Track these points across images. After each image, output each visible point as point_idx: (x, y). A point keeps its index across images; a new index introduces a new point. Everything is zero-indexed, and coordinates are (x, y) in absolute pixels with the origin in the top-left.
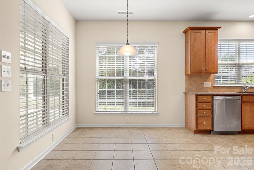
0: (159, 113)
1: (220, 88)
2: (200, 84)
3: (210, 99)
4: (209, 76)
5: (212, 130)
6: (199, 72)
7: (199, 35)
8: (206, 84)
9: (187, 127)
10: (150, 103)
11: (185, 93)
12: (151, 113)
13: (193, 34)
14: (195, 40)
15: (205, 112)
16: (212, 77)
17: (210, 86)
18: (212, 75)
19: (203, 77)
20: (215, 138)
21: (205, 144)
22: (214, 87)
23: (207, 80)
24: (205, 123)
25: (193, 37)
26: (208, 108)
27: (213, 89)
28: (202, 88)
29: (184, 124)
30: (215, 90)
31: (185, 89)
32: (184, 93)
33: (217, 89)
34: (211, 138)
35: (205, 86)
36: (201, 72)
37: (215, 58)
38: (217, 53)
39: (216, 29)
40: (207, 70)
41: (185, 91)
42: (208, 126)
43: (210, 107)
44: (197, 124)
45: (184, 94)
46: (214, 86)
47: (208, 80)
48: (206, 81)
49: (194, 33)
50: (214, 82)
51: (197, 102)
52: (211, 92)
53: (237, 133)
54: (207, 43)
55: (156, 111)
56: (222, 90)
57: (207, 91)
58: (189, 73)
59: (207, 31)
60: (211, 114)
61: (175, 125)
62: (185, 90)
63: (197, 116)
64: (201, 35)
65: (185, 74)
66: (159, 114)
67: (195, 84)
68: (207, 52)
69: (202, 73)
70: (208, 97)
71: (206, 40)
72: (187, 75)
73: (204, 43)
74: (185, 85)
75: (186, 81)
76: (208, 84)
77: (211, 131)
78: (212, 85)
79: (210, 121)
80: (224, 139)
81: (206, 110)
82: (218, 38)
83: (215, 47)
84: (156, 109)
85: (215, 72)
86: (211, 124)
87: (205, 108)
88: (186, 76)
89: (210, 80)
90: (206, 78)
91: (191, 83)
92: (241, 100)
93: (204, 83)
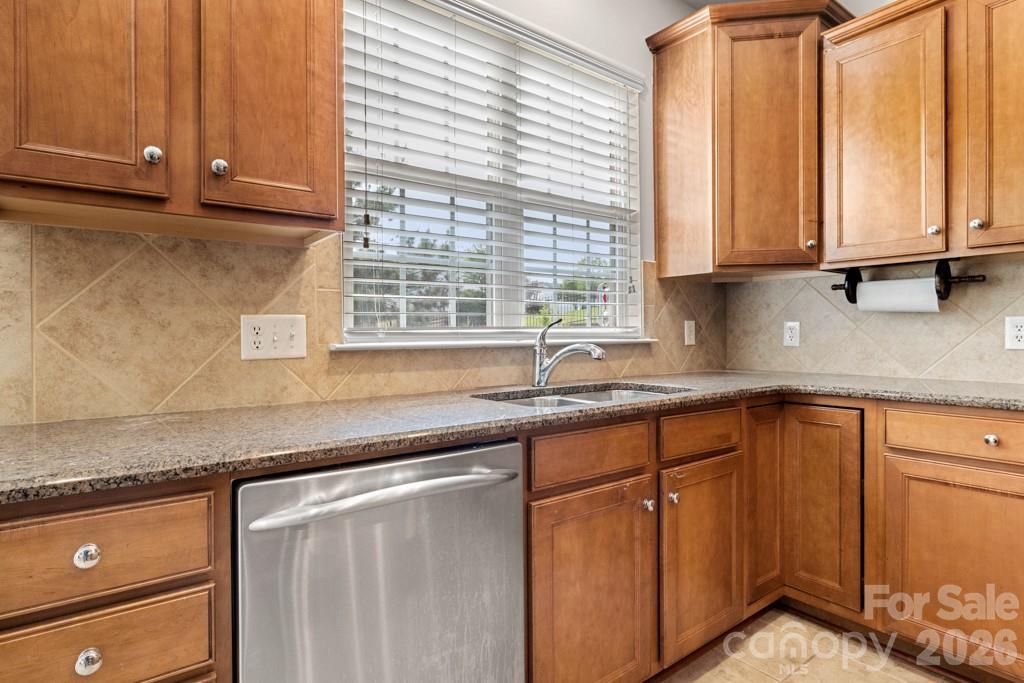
1: (380, 360)
2: (203, 328)
4: (294, 257)
8: (257, 331)
16: (320, 270)
17: (299, 349)
19: (226, 268)
22: (337, 354)
23: (270, 297)
28: (223, 371)
33: (364, 377)
35: (247, 352)
46: (335, 346)
47: (279, 298)
48: (257, 306)
50: (340, 314)
67: (136, 334)
69: (158, 201)
76: (275, 334)
78: (322, 340)
85: (307, 206)
89: (297, 295)
90: (261, 273)
91: (77, 326)
92: (520, 482)
93: (247, 321)
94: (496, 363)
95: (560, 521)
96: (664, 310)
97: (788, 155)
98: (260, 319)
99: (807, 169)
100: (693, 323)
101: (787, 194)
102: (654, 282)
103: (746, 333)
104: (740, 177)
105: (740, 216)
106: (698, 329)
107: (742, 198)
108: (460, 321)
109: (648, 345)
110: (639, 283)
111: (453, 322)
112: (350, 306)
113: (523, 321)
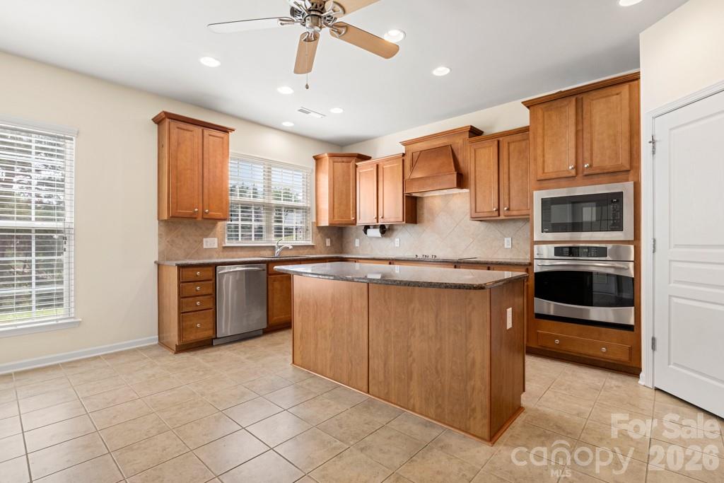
0: (80, 320)
1: (235, 249)
2: (196, 241)
3: (209, 273)
4: (215, 225)
5: (214, 337)
6: (188, 216)
7: (188, 134)
8: (207, 242)
9: (162, 342)
10: (50, 297)
11: (159, 265)
12: (55, 322)
13: (175, 131)
14: (179, 144)
15: (198, 303)
16: (220, 228)
17: (216, 246)
18: (220, 224)
19: (201, 228)
20: (218, 353)
21: (192, 369)
22: (225, 247)
23: (209, 234)
24: (198, 325)
25: (174, 137)
26: (204, 292)
27: (223, 251)
28: (200, 251)
29: (157, 336)
30: (226, 254)
31: (159, 253)
32: (155, 262)
33: (231, 253)
34: (210, 354)
35: (205, 247)
36: (195, 216)
37: (224, 189)
38: (228, 179)
39: (225, 130)
40: (206, 213)
41: (159, 259)
42: (206, 330)
43: (210, 291)
44: (181, 330)
45: (157, 266)
46: (224, 245)
47: (212, 234)
48: (207, 236)
49: (177, 130)
50: (225, 238)
51: (182, 282)
52: (217, 258)
53: (261, 332)
54: (205, 156)
55: (73, 315)
56: (241, 253)
57: (210, 258)
58: (166, 217)
59: (207, 132)
60: (211, 305)
61: (128, 345)
62: (159, 257)
63: (181, 313)
64: (193, 136)
65: (158, 219)
66: (80, 322)
67: (183, 243)
68: (205, 174)
69: (195, 218)
70: (205, 269)
71: (205, 149)
72: (162, 221)
73: (200, 157)
74: (159, 244)
75: (160, 235)
76: (211, 243)
77: (212, 339)
78: (221, 244)
79: (210, 319)
80: (234, 350)
81: (201, 298)
82: (228, 149)
83: (222, 168)
84: (73, 310)
85: (222, 217)
86: (211, 326)
87: (199, 293)
88: (162, 224)
89: (217, 233)
90: (208, 229)
91: (173, 241)
92: (266, 272)
93: (204, 239)
94: (265, 250)
95: (274, 281)
96: (319, 236)
97: (348, 195)
98: (208, 239)
99: (353, 198)
100: (329, 240)
101: (348, 205)
102: (315, 228)
103: (347, 242)
104: (336, 200)
105: (336, 210)
106: (331, 241)
107: (336, 205)
108: (255, 239)
109: (313, 246)
110: (310, 228)
111: (253, 239)
112: (226, 236)
113: (273, 239)
